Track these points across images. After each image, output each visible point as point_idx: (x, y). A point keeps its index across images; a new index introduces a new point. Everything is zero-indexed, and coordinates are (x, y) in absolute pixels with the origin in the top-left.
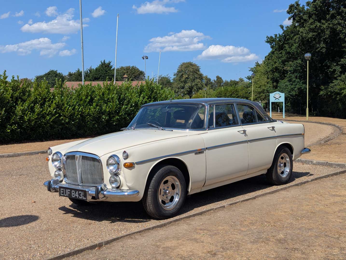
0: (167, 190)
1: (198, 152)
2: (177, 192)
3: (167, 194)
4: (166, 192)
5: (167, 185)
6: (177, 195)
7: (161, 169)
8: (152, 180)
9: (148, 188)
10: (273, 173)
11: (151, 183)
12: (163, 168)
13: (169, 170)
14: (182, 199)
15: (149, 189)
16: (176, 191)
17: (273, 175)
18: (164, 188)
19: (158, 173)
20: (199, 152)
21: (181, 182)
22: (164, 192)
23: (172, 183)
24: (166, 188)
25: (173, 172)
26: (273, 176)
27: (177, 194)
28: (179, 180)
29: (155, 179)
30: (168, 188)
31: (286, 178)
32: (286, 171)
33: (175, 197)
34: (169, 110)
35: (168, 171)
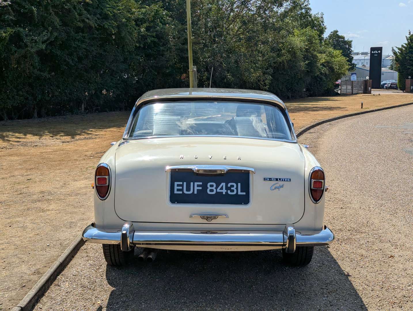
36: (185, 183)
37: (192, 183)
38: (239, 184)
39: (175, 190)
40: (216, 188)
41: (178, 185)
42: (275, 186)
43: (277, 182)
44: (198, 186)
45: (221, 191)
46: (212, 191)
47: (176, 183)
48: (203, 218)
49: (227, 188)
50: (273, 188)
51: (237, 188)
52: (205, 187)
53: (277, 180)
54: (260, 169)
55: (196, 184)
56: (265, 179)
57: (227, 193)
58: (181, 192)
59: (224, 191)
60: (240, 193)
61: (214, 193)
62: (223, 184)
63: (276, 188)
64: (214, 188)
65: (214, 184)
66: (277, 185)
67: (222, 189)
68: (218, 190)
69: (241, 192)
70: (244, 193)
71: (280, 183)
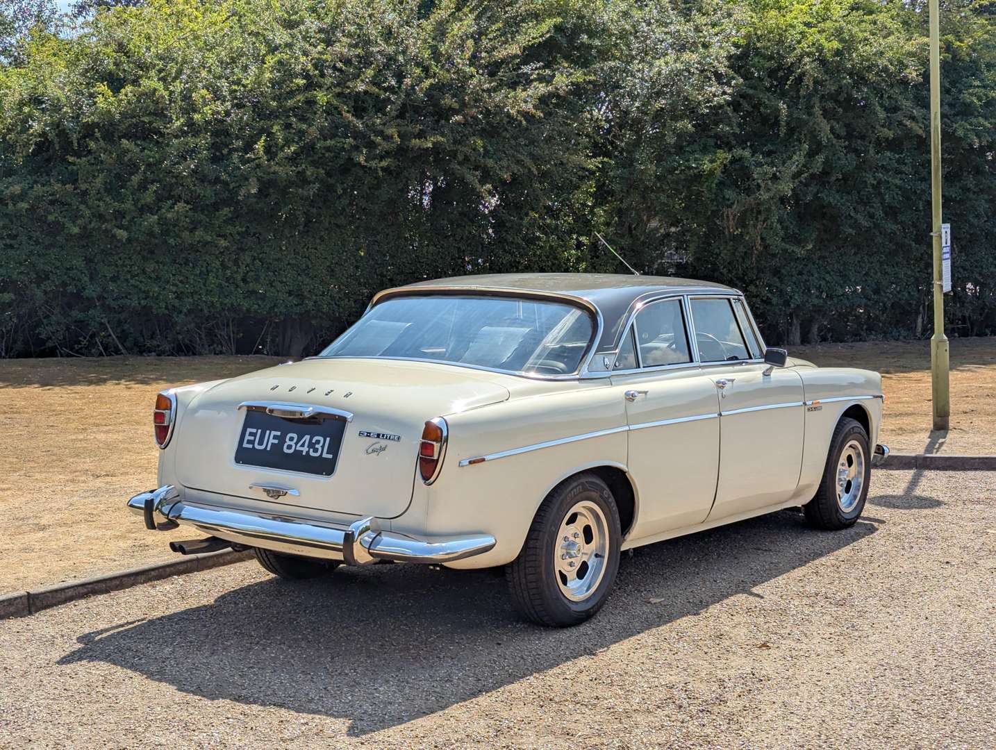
36: (260, 431)
37: (268, 432)
38: (328, 439)
39: (245, 441)
40: (296, 444)
41: (251, 434)
42: (374, 446)
43: (378, 440)
44: (275, 437)
45: (301, 449)
46: (289, 447)
47: (249, 430)
48: (267, 491)
49: (311, 445)
50: (370, 450)
51: (323, 447)
52: (282, 439)
53: (378, 436)
54: (360, 416)
55: (274, 433)
56: (361, 434)
57: (308, 452)
58: (251, 446)
59: (305, 449)
60: (325, 455)
61: (291, 451)
62: (307, 437)
63: (373, 451)
64: (293, 443)
65: (295, 436)
66: (377, 446)
67: (303, 445)
68: (299, 448)
69: (327, 453)
70: (330, 456)
71: (383, 442)
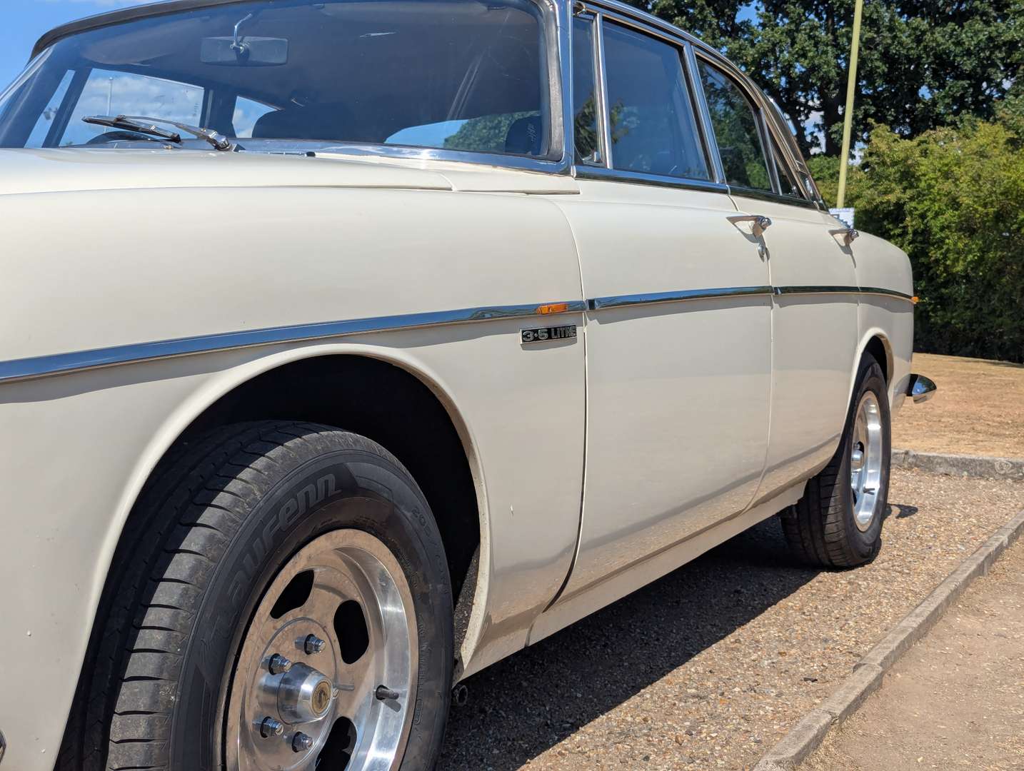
0: (303, 671)
1: (540, 324)
2: (379, 677)
3: (294, 714)
4: (291, 695)
5: (304, 619)
6: (382, 704)
7: (260, 463)
8: (157, 578)
9: (118, 679)
10: (832, 499)
11: (152, 617)
12: (276, 452)
13: (331, 477)
14: (423, 736)
15: (126, 691)
16: (372, 667)
17: (831, 511)
18: (271, 652)
19: (222, 499)
20: (549, 331)
21: (426, 581)
22: (267, 690)
23: (338, 601)
24: (291, 654)
25: (366, 492)
26: (830, 519)
27: (381, 694)
28: (404, 569)
29: (194, 570)
30: (308, 644)
31: (872, 529)
32: (866, 491)
33: (360, 731)
34: (252, 43)
35: (321, 481)
